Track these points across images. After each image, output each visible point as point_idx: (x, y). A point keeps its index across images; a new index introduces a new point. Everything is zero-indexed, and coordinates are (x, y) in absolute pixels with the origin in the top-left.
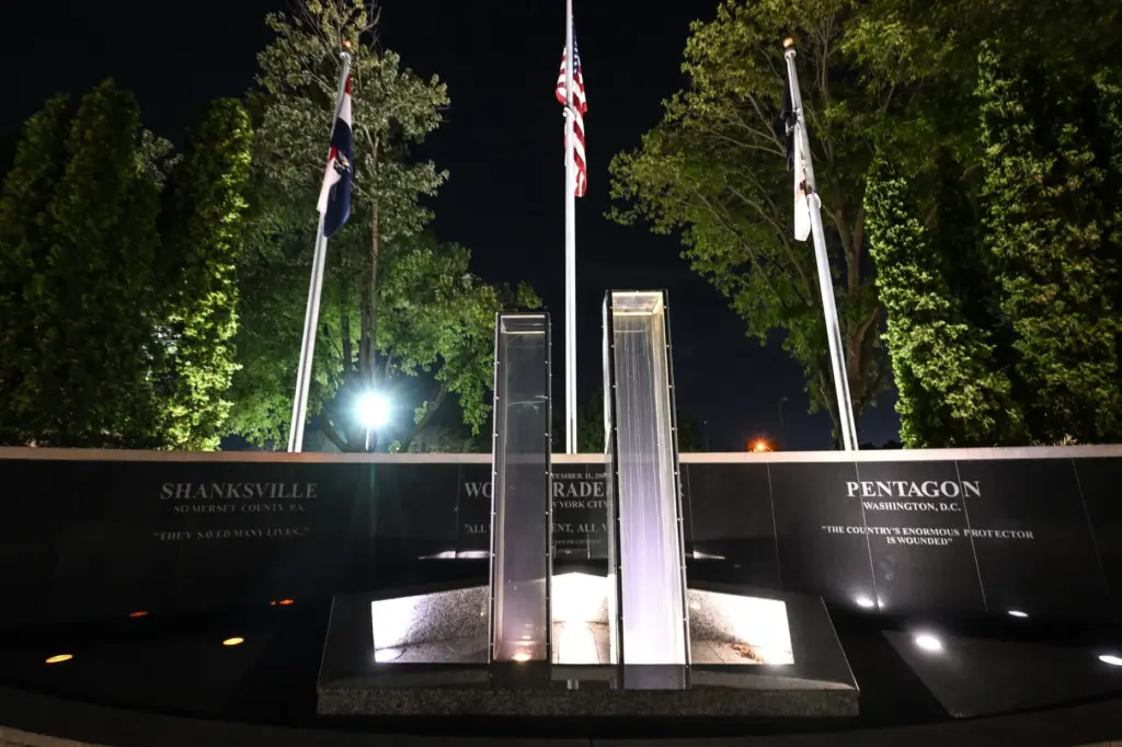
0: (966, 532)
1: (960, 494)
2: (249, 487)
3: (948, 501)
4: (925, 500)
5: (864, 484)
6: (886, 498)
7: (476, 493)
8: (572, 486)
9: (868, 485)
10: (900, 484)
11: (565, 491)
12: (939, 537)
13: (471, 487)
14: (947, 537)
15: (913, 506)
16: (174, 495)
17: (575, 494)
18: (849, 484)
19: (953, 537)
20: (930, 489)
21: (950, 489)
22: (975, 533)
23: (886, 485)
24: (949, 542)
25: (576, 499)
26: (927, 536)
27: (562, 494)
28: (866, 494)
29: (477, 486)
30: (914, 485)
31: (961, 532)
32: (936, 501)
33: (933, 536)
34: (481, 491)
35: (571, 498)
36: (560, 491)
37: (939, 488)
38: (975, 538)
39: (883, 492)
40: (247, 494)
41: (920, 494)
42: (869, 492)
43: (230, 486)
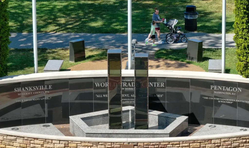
0: (236, 100)
1: (237, 91)
2: (34, 87)
3: (234, 92)
4: (229, 92)
5: (215, 86)
6: (220, 90)
7: (99, 86)
8: (129, 83)
9: (216, 87)
10: (224, 87)
11: (127, 85)
12: (231, 101)
13: (97, 84)
14: (232, 101)
15: (226, 93)
16: (17, 91)
17: (130, 86)
18: (211, 86)
19: (234, 102)
20: (231, 89)
21: (235, 90)
22: (238, 101)
23: (221, 87)
24: (232, 103)
25: (131, 87)
26: (228, 101)
27: (126, 86)
28: (215, 89)
29: (99, 84)
30: (227, 88)
31: (235, 100)
32: (231, 92)
33: (229, 101)
34: (100, 85)
35: (129, 87)
36: (125, 85)
37: (233, 89)
38: (238, 102)
39: (220, 89)
40: (34, 89)
41: (228, 90)
42: (216, 89)
43: (30, 87)
